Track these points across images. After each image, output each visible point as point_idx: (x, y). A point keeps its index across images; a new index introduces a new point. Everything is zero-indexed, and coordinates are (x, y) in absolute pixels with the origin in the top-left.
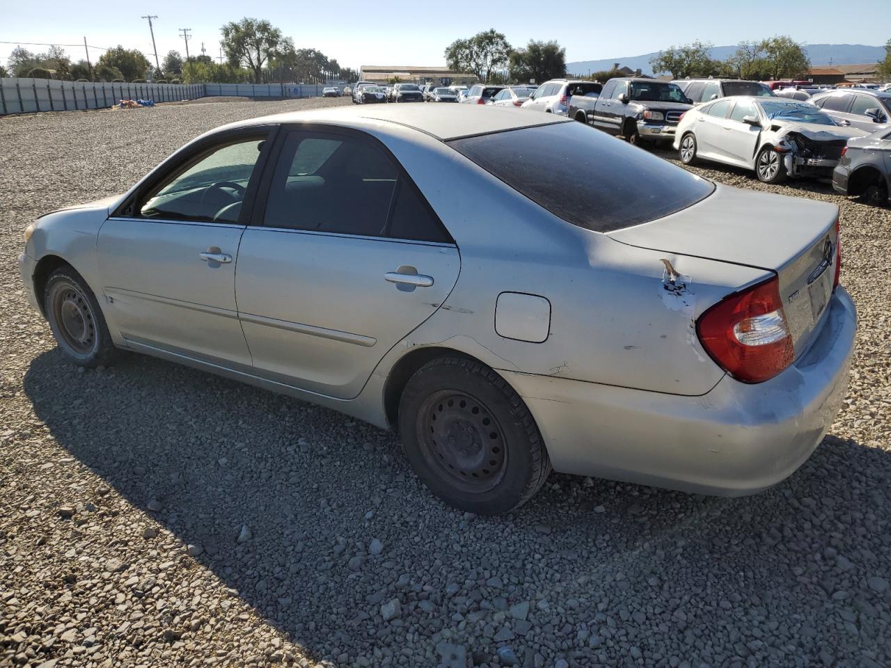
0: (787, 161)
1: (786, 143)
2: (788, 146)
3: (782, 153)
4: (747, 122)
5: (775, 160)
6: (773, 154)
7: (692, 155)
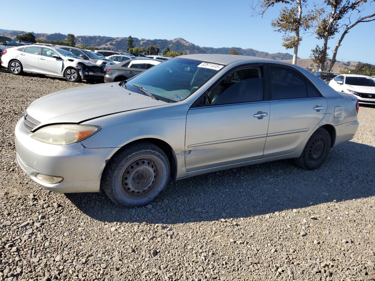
0: (81, 73)
1: (78, 66)
2: (79, 67)
3: (78, 71)
4: (54, 57)
5: (74, 73)
6: (73, 71)
7: (19, 70)
